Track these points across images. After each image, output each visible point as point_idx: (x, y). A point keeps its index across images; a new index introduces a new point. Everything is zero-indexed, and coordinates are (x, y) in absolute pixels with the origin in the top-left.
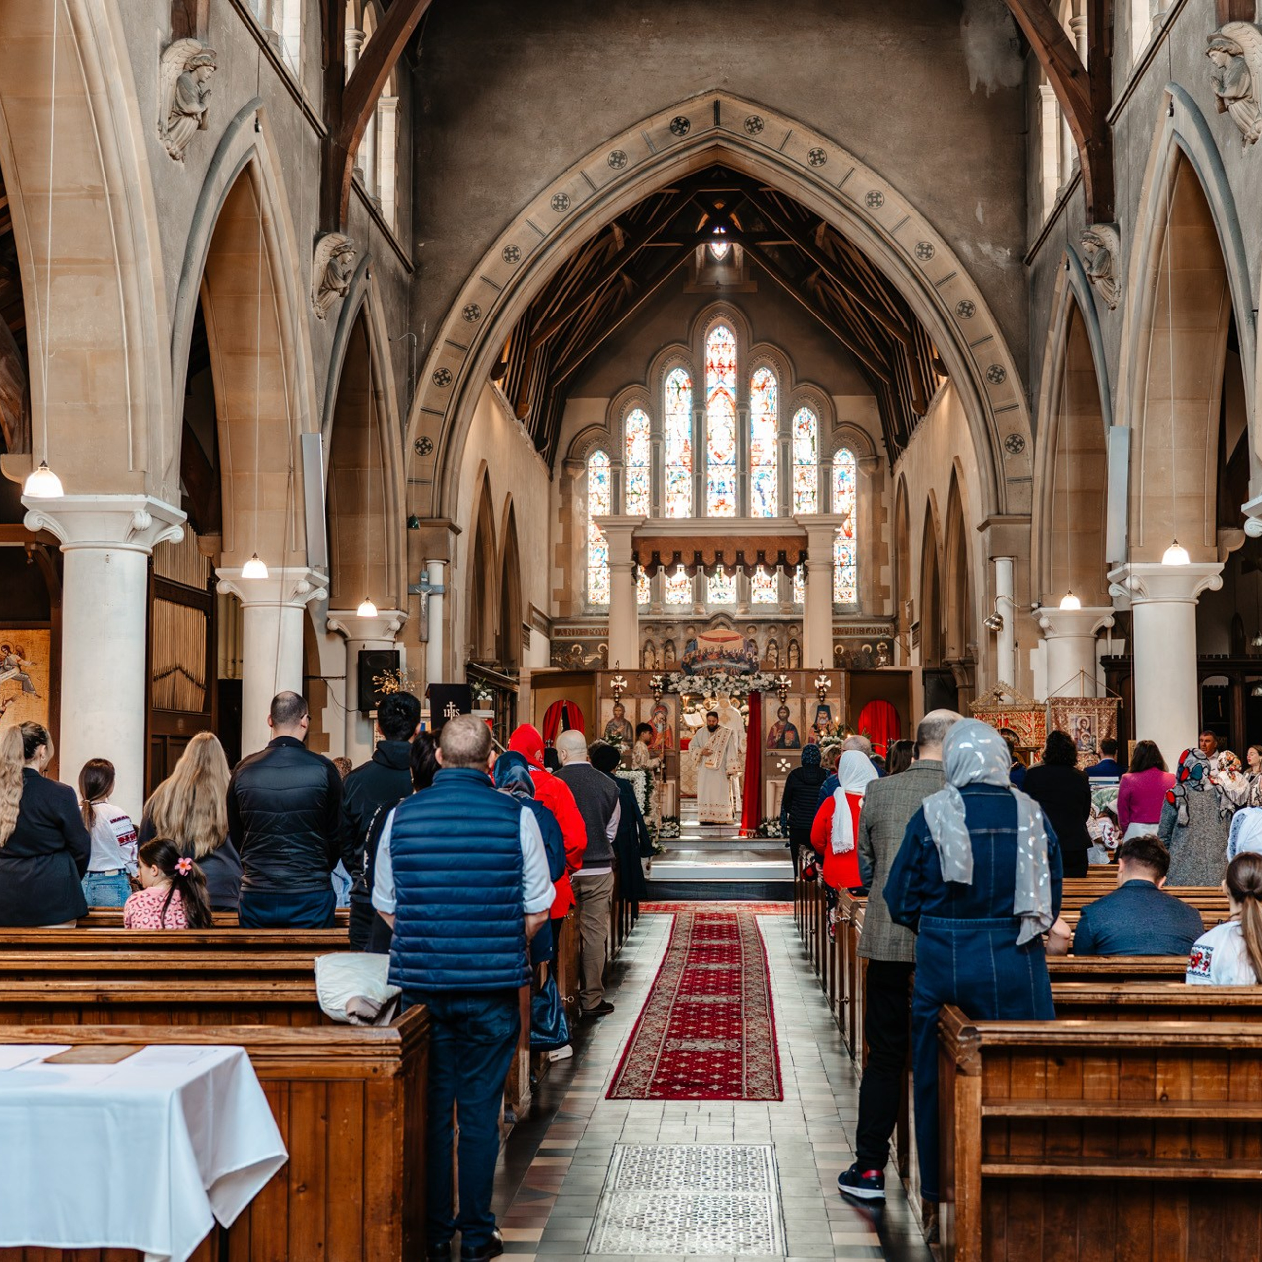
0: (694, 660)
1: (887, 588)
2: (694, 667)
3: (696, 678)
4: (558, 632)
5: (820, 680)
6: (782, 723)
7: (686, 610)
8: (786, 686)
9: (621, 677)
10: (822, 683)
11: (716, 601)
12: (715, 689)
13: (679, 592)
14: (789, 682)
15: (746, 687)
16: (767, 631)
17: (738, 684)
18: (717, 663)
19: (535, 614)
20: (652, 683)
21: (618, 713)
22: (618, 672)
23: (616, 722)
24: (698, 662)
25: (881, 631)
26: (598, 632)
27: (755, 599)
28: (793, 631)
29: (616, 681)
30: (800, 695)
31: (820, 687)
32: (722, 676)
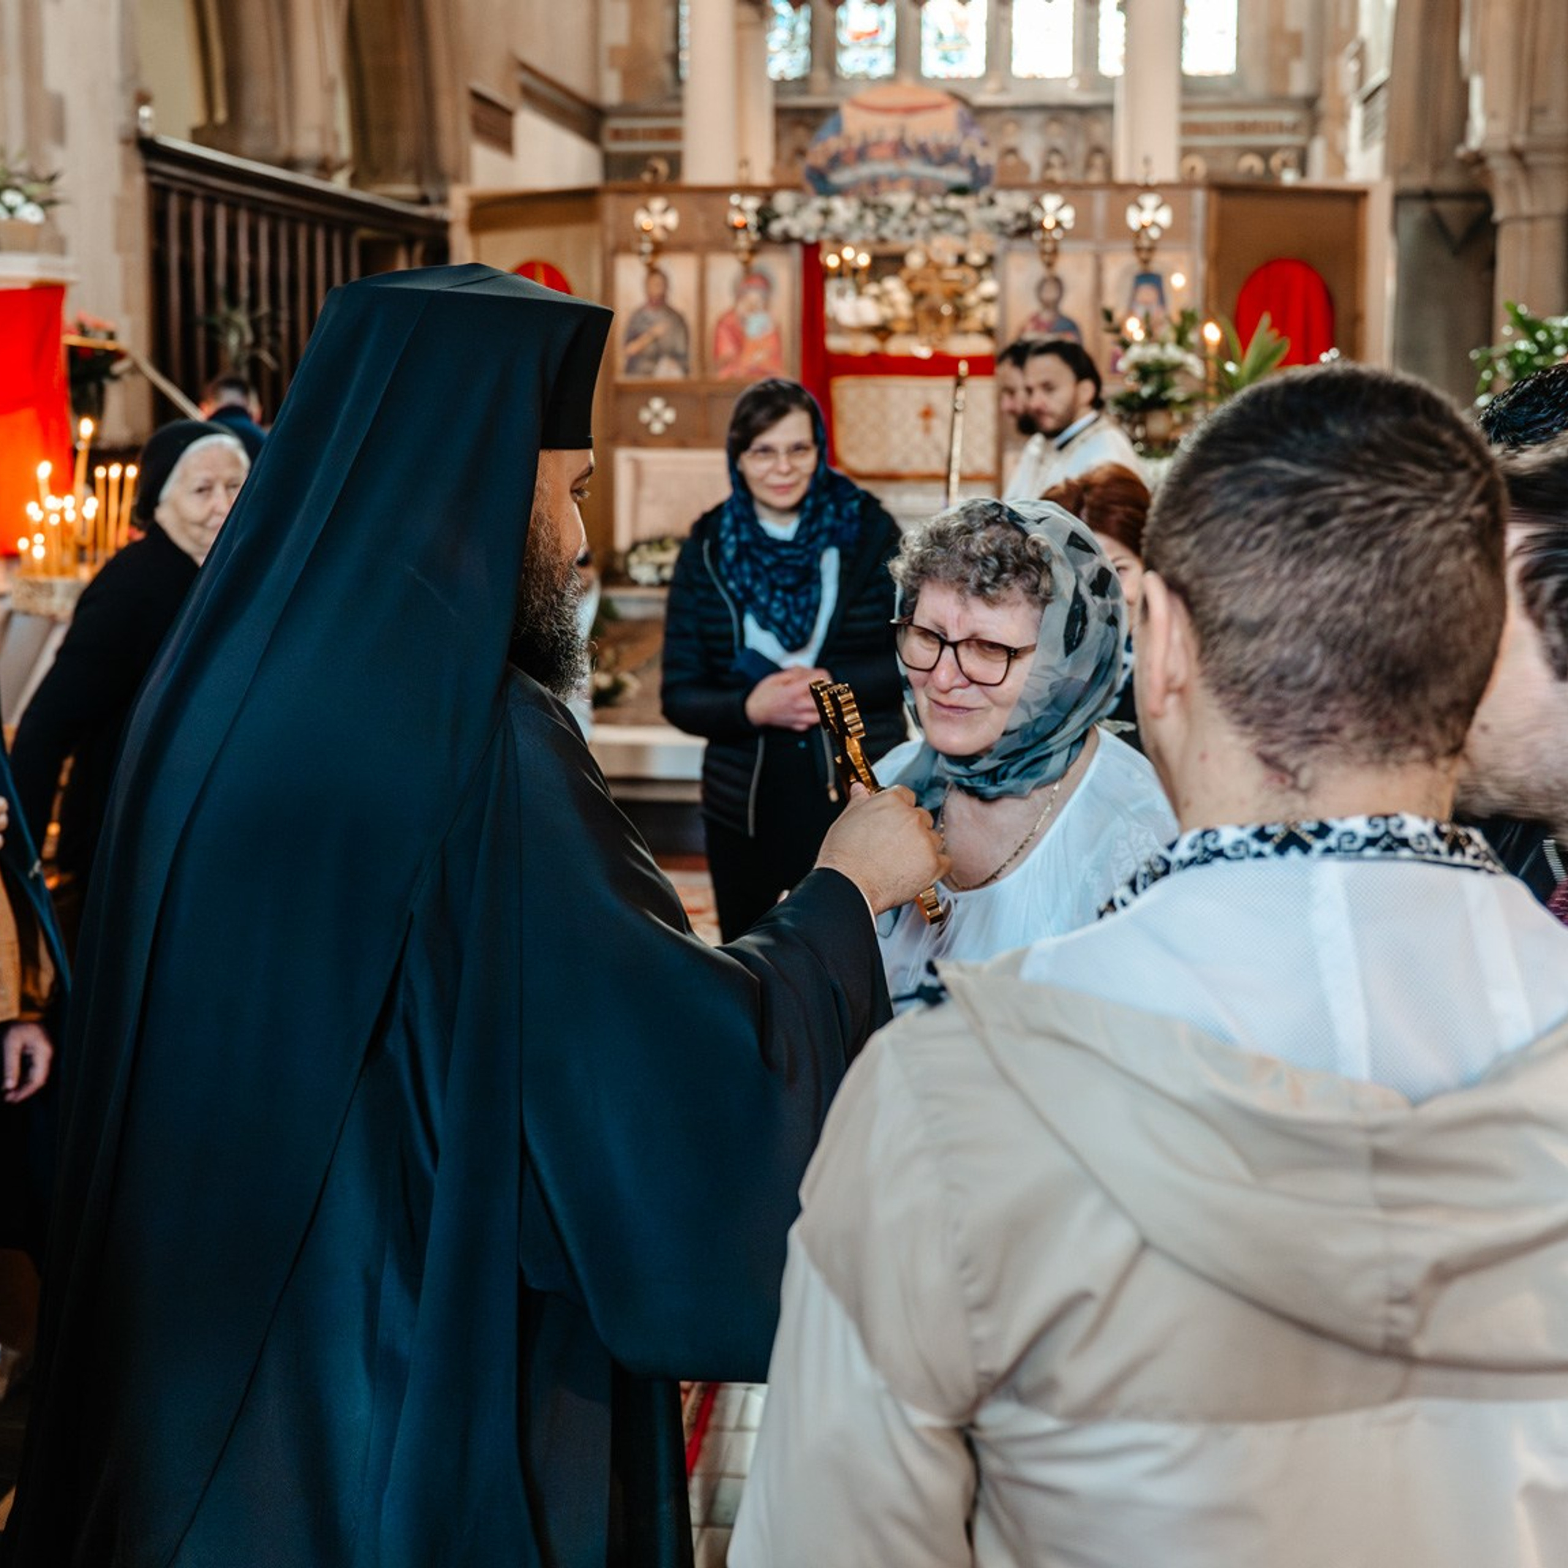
0: (836, 161)
1: (1297, 36)
2: (837, 178)
3: (837, 204)
5: (1141, 208)
6: (1046, 317)
8: (1058, 224)
9: (660, 204)
10: (1146, 217)
11: (941, 71)
14: (1067, 216)
16: (1043, 129)
17: (940, 219)
18: (891, 167)
20: (733, 218)
21: (656, 290)
23: (651, 314)
24: (846, 164)
25: (1281, 128)
28: (1095, 127)
29: (648, 212)
30: (1090, 246)
31: (1144, 227)
32: (901, 200)
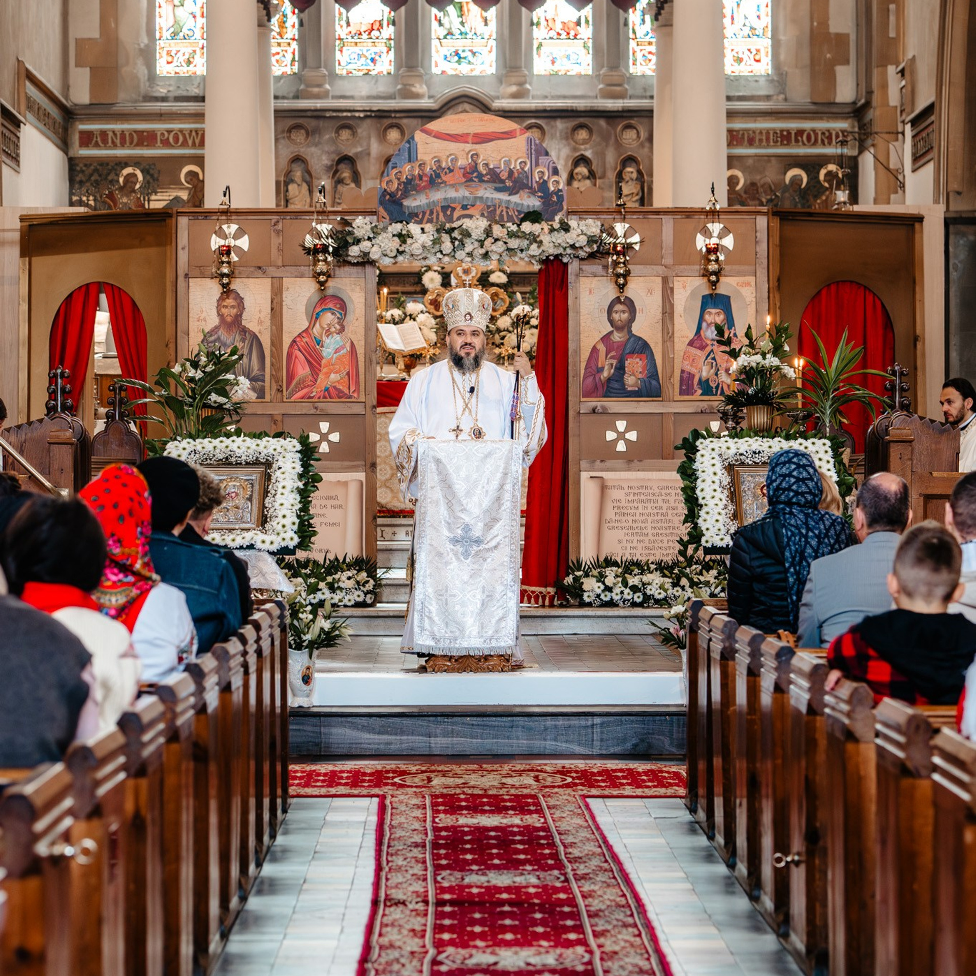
0: (410, 186)
1: (841, 39)
2: (411, 203)
3: (414, 228)
4: (87, 139)
5: (708, 234)
6: (617, 337)
7: (382, 88)
8: (628, 247)
9: (234, 227)
10: (714, 240)
11: (451, 68)
12: (460, 254)
13: (367, 48)
14: (636, 238)
15: (534, 250)
16: (569, 136)
17: (514, 243)
18: (463, 193)
19: (31, 89)
20: (309, 241)
21: (231, 312)
22: (227, 213)
23: (223, 334)
24: (419, 190)
25: (827, 137)
26: (180, 139)
27: (540, 65)
28: (630, 135)
29: (222, 235)
30: (660, 269)
31: (709, 251)
32: (477, 225)
